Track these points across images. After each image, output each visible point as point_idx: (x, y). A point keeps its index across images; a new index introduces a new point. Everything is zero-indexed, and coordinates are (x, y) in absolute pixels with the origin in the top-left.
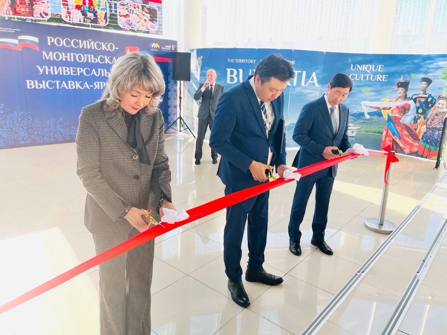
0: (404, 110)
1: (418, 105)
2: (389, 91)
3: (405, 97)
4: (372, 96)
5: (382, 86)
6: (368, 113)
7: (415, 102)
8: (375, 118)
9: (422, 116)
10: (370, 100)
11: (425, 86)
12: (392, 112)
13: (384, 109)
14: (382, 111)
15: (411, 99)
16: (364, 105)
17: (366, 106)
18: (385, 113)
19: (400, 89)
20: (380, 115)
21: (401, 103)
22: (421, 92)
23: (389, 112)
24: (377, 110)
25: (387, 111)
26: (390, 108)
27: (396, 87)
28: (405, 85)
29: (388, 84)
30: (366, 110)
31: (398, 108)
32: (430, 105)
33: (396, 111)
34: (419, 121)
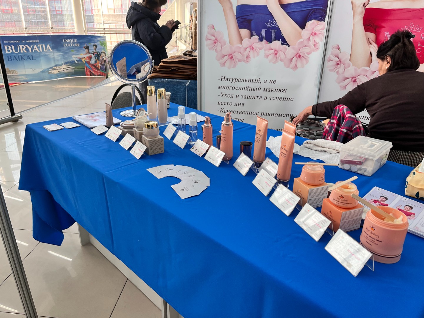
0: (90, 58)
1: (95, 56)
2: (82, 51)
3: (89, 53)
4: (76, 53)
5: (79, 48)
6: (77, 61)
7: (94, 54)
8: (80, 62)
9: (97, 60)
10: (76, 55)
11: (95, 48)
12: (86, 59)
13: (82, 58)
14: (82, 59)
15: (92, 53)
16: (74, 57)
17: (75, 58)
18: (83, 60)
19: (86, 49)
20: (81, 61)
21: (88, 55)
22: (95, 51)
23: (85, 59)
24: (79, 59)
25: (84, 59)
26: (84, 58)
27: (84, 49)
28: (87, 48)
29: (80, 47)
30: (75, 60)
31: (87, 57)
32: (99, 56)
33: (87, 59)
34: (97, 62)
